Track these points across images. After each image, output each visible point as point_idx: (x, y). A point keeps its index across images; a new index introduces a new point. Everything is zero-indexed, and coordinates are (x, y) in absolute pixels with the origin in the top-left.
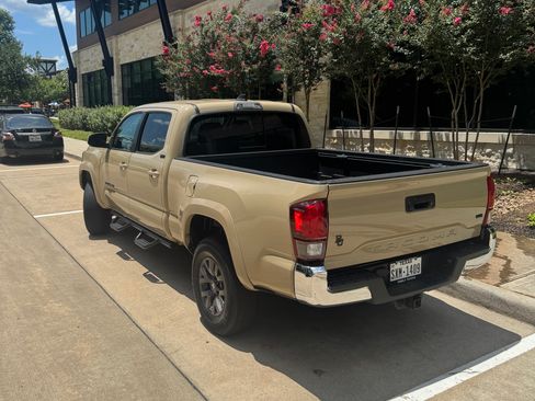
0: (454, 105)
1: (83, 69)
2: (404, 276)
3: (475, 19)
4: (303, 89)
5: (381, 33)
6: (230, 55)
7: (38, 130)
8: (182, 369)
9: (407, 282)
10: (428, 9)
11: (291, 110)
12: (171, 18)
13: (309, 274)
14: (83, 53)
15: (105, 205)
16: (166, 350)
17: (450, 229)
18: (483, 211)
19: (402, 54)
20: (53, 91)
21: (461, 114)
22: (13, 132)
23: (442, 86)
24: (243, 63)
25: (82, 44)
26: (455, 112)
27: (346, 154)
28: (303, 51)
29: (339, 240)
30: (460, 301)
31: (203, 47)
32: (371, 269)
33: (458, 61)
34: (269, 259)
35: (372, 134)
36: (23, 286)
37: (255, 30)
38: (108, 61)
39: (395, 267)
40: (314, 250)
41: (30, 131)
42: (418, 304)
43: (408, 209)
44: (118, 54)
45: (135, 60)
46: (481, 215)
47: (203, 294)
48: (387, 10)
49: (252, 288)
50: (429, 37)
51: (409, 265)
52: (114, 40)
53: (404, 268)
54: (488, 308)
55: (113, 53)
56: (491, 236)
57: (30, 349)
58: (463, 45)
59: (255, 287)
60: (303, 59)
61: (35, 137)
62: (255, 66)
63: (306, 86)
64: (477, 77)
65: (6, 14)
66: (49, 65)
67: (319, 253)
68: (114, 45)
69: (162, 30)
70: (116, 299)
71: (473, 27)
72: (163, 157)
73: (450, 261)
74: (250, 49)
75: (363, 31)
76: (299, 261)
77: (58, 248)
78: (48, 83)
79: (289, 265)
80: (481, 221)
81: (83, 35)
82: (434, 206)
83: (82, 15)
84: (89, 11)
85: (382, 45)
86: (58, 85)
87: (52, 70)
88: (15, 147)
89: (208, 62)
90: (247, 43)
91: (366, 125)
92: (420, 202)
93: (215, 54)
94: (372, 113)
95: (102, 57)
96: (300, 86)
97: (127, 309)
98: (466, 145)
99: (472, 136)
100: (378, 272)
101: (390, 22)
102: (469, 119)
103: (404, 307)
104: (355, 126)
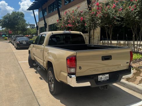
0: (133, 34)
1: (40, 27)
2: (103, 79)
3: (139, 9)
4: (92, 30)
5: (113, 14)
6: (73, 21)
7: (25, 41)
8: (39, 103)
9: (104, 81)
10: (125, 7)
11: (79, 34)
12: (61, 13)
13: (71, 77)
14: (40, 22)
15: (33, 59)
16: (37, 98)
17: (118, 66)
18: (129, 61)
19: (118, 20)
20: (33, 32)
21: (135, 36)
22: (19, 41)
23: (130, 28)
24: (77, 23)
25: (40, 20)
26: (134, 36)
27: (94, 45)
28: (92, 20)
29: (80, 68)
30: (126, 89)
31: (67, 20)
32: (92, 77)
33: (134, 21)
34: (62, 73)
35: (111, 42)
36: (8, 79)
37: (80, 15)
38: (46, 24)
39: (100, 77)
40: (73, 70)
41: (23, 41)
42: (107, 88)
43: (103, 60)
44: (48, 23)
45: (52, 24)
46: (128, 63)
47: (50, 83)
48: (113, 8)
49: (59, 81)
50: (125, 14)
51: (105, 76)
52: (47, 19)
53: (103, 77)
54: (134, 91)
55: (47, 22)
56: (132, 69)
57: (2, 95)
58: (135, 17)
59: (60, 81)
60: (92, 22)
61: (24, 43)
62: (80, 24)
63: (93, 29)
64: (140, 25)
65: (23, 13)
66: (33, 26)
67: (74, 71)
68: (47, 20)
69: (58, 16)
70: (30, 83)
71: (138, 11)
72: (43, 46)
73: (118, 76)
74: (79, 20)
75: (108, 14)
76: (69, 73)
77: (21, 70)
78: (32, 30)
79: (66, 74)
80: (128, 64)
81: (40, 18)
82: (111, 59)
83: (40, 13)
84: (41, 12)
85: (113, 17)
86: (34, 30)
87: (34, 27)
88: (20, 45)
89: (68, 23)
90: (78, 18)
91: (109, 40)
92: (107, 58)
93: (70, 21)
94: (111, 36)
95: (44, 23)
96: (91, 29)
97: (31, 86)
98: (137, 45)
99: (139, 42)
100: (94, 78)
101: (115, 11)
102: (138, 37)
103: (102, 89)
104: (106, 40)
